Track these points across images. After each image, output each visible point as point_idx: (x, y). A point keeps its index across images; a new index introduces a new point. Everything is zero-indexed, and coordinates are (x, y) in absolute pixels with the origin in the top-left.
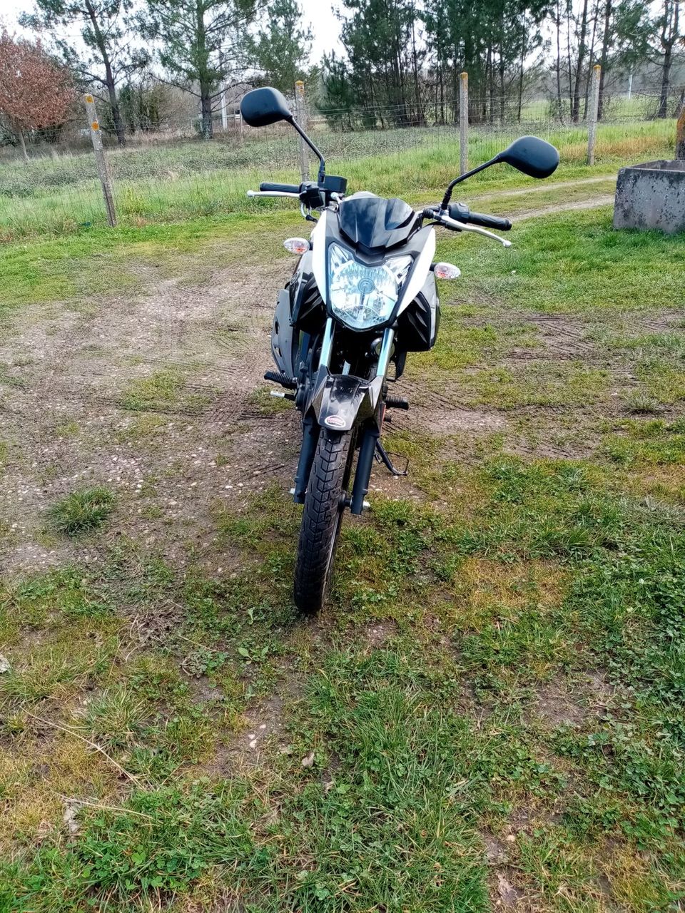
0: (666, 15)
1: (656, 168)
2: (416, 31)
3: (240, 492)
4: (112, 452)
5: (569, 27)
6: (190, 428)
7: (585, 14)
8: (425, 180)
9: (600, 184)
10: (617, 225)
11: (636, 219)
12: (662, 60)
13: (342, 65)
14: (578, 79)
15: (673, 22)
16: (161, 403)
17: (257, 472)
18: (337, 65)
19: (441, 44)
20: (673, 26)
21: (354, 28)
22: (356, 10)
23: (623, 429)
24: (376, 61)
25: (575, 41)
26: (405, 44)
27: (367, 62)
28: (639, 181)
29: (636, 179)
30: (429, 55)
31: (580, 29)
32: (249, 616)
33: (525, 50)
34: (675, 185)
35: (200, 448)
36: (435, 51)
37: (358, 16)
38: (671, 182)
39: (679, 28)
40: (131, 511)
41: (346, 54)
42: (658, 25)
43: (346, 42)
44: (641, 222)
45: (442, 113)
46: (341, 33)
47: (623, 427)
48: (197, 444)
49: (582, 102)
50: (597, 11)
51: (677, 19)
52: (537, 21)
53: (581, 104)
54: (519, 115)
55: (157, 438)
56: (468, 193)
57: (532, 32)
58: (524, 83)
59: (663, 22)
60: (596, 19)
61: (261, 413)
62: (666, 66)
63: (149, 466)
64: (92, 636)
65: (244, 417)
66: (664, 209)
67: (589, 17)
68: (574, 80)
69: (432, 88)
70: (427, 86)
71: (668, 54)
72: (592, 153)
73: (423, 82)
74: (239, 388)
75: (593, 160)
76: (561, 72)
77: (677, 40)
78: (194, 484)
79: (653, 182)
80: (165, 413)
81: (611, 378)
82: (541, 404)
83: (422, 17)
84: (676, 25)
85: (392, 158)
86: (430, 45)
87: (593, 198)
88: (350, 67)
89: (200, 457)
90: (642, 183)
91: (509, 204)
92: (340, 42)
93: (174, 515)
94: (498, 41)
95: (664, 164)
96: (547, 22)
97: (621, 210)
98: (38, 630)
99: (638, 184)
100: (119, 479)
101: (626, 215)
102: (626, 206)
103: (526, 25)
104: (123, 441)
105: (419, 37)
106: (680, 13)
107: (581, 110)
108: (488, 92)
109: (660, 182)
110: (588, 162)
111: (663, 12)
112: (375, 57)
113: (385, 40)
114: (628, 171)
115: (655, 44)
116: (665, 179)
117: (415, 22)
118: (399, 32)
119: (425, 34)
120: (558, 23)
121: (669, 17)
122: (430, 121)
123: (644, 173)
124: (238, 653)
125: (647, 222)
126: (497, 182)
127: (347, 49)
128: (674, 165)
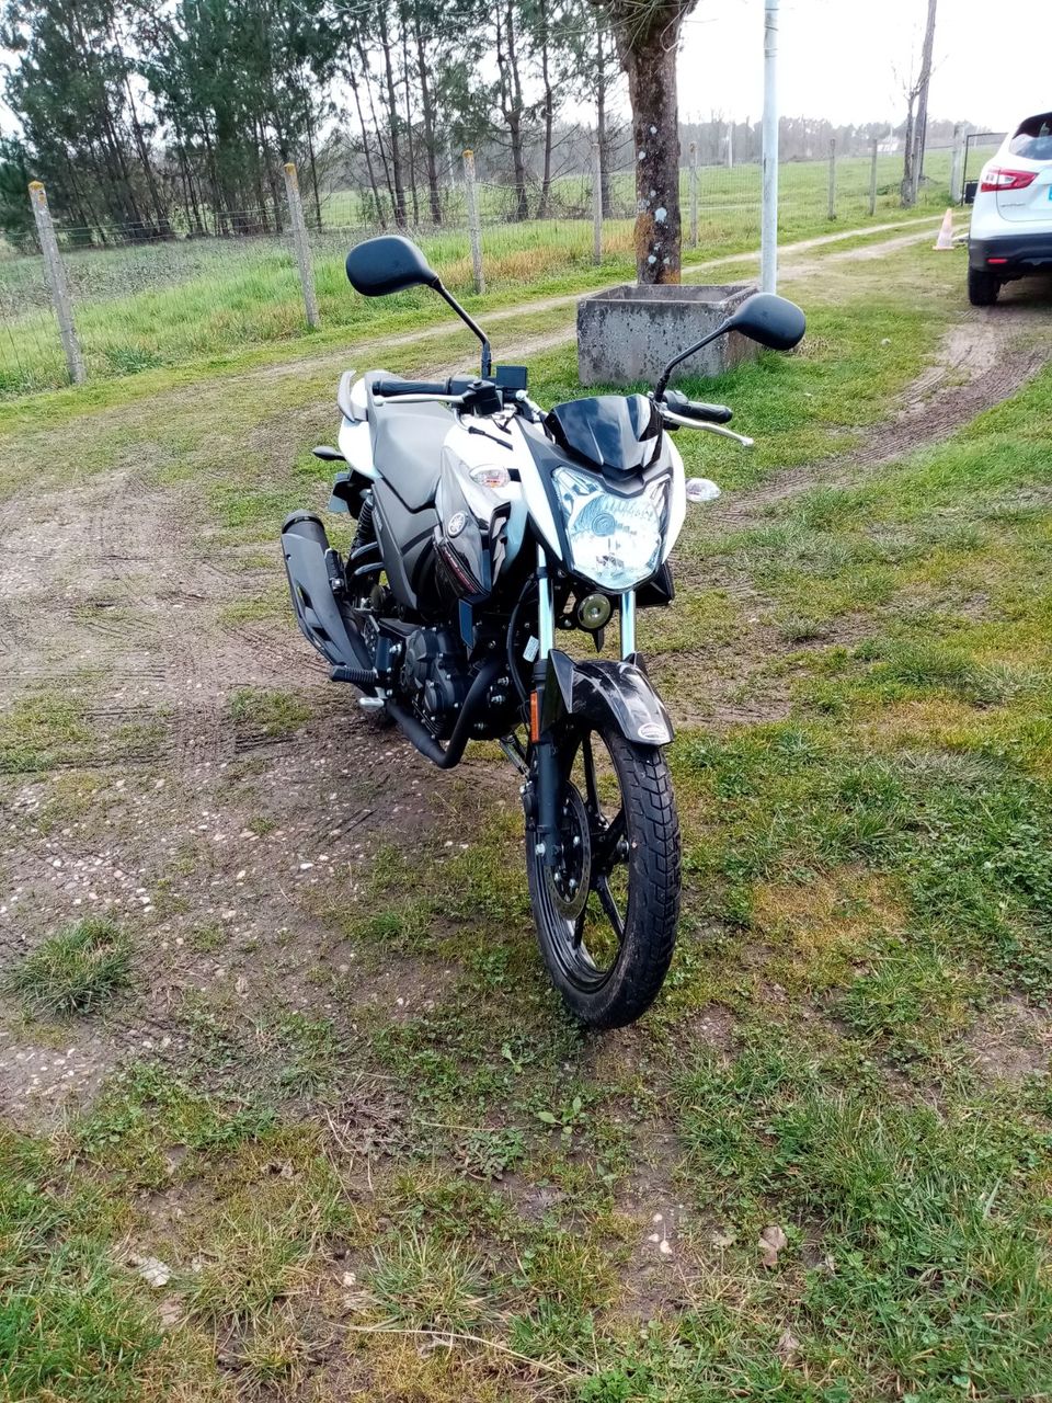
0: (503, 80)
1: (619, 297)
2: (135, 93)
3: (331, 870)
4: (42, 854)
5: (370, 91)
6: (160, 783)
7: (389, 72)
8: (255, 328)
9: (514, 320)
10: (585, 381)
11: (612, 370)
12: (509, 139)
13: (16, 144)
14: (396, 164)
15: (514, 89)
16: (74, 750)
17: (336, 832)
18: (9, 146)
19: (177, 111)
20: (514, 95)
21: (26, 84)
22: (24, 54)
23: (801, 667)
24: (73, 138)
25: (382, 110)
26: (118, 111)
27: (58, 140)
28: (608, 316)
29: (603, 314)
30: (160, 130)
31: (387, 95)
32: (506, 1060)
33: (311, 122)
34: (658, 320)
35: (205, 814)
36: (169, 123)
37: (25, 63)
38: (652, 317)
39: (523, 97)
40: (165, 945)
41: (19, 127)
42: (495, 91)
43: (15, 107)
44: (618, 374)
45: (198, 219)
46: (4, 91)
47: (800, 663)
48: (193, 810)
49: (408, 196)
50: (407, 69)
51: (518, 85)
52: (322, 81)
53: (407, 201)
54: (319, 219)
55: (112, 812)
56: (331, 346)
57: (316, 96)
58: (318, 171)
59: (500, 88)
60: (405, 80)
61: (268, 735)
62: (517, 148)
63: (136, 861)
64: (275, 1170)
65: (243, 745)
66: (648, 355)
67: (396, 77)
68: (391, 165)
69: (173, 180)
70: (165, 177)
71: (515, 132)
72: (481, 276)
73: (159, 172)
74: (195, 700)
75: (483, 286)
76: (371, 155)
77: (522, 114)
78: (242, 874)
79: (627, 318)
80: (93, 766)
81: (734, 598)
82: (675, 650)
83: (141, 71)
84: (518, 92)
85: (171, 295)
86: (160, 114)
87: (517, 341)
88: (32, 148)
89: (220, 830)
90: (613, 320)
91: (407, 358)
92: (7, 107)
93: (247, 934)
94: (272, 108)
95: (628, 292)
96: (337, 84)
97: (587, 359)
98: (165, 1191)
99: (606, 321)
100: (93, 896)
101: (596, 366)
102: (594, 353)
103: (307, 85)
104: (49, 830)
105: (139, 102)
106: (520, 77)
107: (409, 208)
108: (266, 185)
109: (636, 316)
110: (477, 290)
111: (498, 76)
112: (69, 129)
113: (82, 105)
114: (590, 305)
115: (496, 116)
116: (643, 312)
117: (130, 77)
118: (104, 92)
119: (150, 97)
120: (355, 86)
121: (507, 82)
122: (182, 232)
123: (613, 306)
124: (539, 1120)
125: (627, 372)
126: (366, 326)
127: (20, 119)
128: (641, 292)
